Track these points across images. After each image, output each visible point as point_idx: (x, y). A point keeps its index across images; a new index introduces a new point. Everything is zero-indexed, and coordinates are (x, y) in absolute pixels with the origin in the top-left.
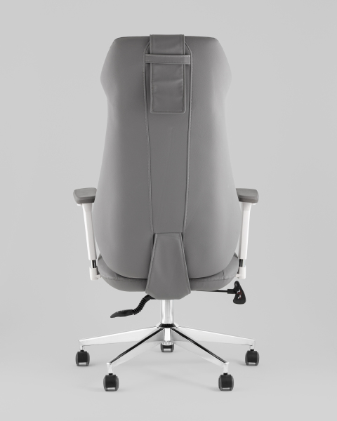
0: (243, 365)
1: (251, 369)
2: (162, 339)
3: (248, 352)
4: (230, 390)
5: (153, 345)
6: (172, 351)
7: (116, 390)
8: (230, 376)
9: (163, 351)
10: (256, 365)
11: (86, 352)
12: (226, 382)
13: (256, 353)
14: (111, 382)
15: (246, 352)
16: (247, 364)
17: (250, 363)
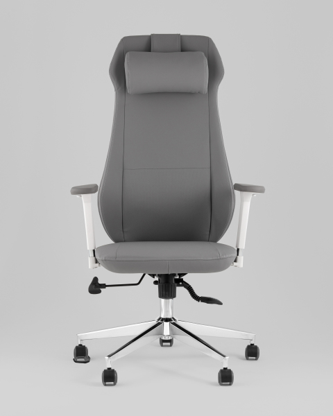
0: (243, 359)
1: (251, 364)
2: (161, 333)
3: (248, 346)
4: (230, 385)
5: (152, 339)
6: (171, 346)
7: (115, 384)
8: (230, 371)
9: (162, 346)
10: (256, 359)
11: (84, 346)
12: (226, 377)
13: (256, 348)
14: (110, 376)
15: (246, 347)
16: (247, 359)
17: (250, 358)
